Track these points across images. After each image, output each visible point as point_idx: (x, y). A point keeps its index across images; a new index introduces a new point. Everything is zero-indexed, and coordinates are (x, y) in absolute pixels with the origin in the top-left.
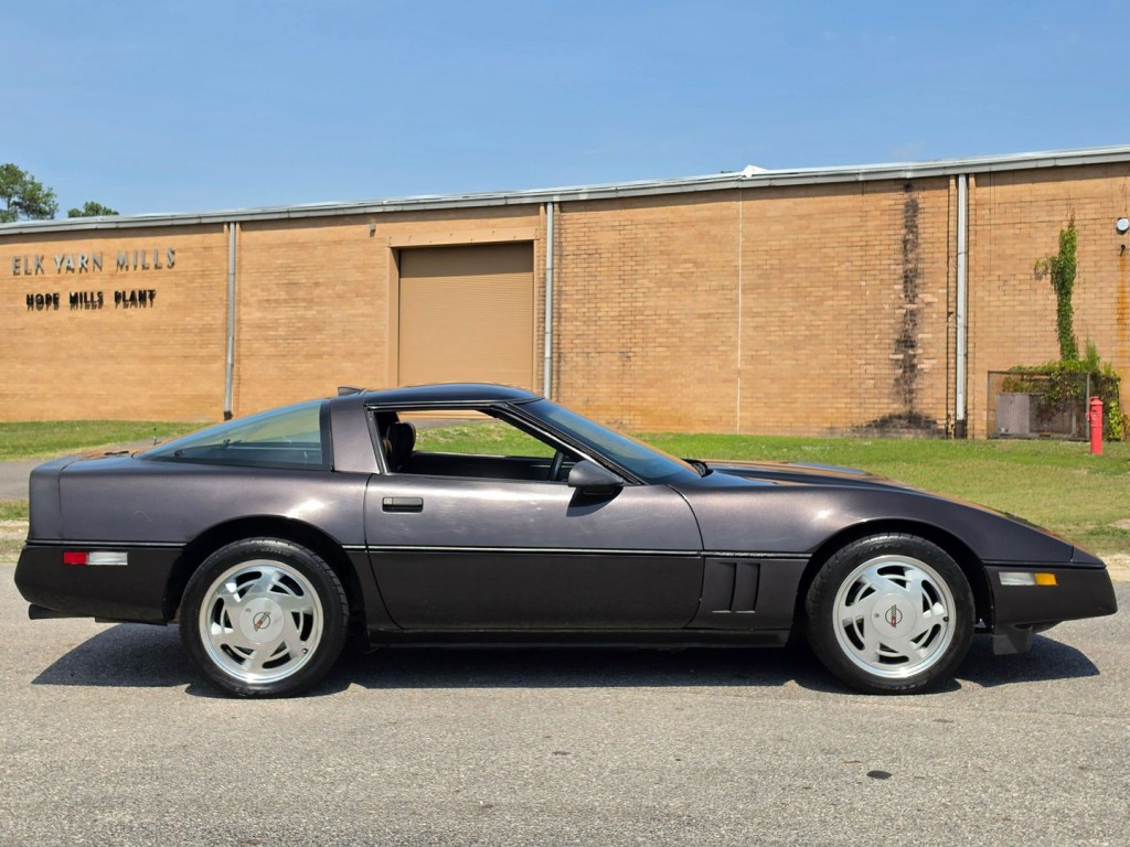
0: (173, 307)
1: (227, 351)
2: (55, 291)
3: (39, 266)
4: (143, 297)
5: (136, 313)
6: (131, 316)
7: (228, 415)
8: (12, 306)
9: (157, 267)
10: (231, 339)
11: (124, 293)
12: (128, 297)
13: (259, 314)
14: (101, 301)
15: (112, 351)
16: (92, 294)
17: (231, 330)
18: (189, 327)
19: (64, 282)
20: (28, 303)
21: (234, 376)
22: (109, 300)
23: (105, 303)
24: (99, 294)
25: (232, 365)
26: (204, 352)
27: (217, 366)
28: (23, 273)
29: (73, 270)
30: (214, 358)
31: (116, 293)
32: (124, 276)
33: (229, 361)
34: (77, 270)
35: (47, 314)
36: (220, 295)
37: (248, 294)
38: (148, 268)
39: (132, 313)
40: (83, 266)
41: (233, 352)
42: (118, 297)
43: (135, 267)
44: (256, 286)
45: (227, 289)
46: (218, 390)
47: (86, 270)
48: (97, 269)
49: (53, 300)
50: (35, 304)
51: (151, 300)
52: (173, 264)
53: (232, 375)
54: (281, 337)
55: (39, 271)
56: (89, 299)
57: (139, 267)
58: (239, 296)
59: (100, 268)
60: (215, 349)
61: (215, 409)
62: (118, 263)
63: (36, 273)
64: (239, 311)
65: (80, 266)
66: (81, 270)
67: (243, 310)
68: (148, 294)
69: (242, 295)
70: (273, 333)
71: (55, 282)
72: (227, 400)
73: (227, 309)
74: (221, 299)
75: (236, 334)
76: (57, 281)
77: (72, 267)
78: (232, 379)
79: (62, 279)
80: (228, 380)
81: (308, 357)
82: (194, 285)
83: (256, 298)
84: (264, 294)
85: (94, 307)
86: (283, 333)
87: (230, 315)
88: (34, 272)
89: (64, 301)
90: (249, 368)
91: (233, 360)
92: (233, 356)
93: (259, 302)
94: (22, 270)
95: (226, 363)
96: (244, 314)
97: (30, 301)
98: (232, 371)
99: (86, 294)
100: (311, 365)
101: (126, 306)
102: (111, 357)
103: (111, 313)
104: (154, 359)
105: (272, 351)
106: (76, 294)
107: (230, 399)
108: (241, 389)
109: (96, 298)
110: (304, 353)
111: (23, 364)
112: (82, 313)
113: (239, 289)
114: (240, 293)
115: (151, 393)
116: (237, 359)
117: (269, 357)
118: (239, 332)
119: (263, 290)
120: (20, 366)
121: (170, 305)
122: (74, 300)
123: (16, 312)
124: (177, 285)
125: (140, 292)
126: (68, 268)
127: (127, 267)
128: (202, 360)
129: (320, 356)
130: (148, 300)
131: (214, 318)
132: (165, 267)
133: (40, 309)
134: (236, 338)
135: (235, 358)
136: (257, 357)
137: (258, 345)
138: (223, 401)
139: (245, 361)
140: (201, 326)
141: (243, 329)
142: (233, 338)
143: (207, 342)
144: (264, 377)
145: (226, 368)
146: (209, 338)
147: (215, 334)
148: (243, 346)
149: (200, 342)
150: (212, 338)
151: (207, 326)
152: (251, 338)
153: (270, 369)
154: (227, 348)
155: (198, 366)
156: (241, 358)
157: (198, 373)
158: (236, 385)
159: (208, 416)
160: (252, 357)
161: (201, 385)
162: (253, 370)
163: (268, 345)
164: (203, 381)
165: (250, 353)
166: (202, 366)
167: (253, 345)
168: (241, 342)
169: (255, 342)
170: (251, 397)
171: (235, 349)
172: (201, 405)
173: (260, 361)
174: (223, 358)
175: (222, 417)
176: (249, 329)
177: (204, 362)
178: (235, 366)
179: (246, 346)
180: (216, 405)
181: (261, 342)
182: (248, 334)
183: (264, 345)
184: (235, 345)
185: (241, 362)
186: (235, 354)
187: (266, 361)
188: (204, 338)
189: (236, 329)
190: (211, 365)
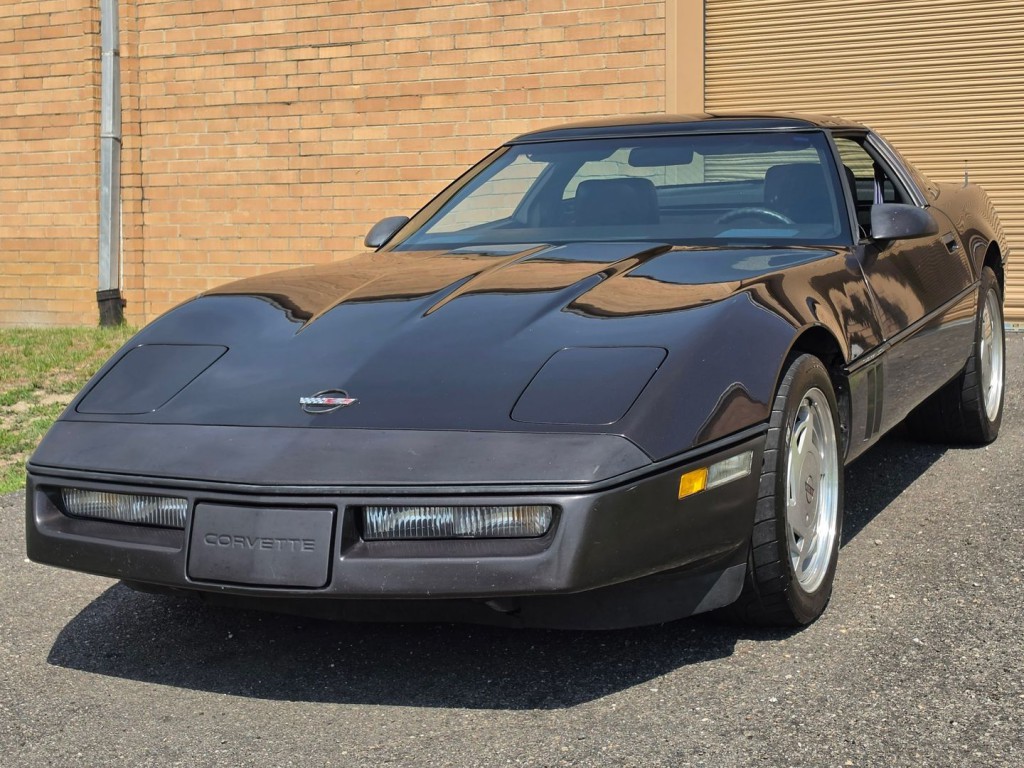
1: (97, 100)
7: (112, 305)
10: (108, 55)
17: (108, 28)
21: (123, 176)
25: (118, 140)
26: (27, 105)
27: (70, 148)
30: (57, 121)
33: (108, 127)
41: (117, 96)
46: (76, 223)
53: (117, 175)
54: (268, 42)
60: (64, 93)
61: (68, 282)
70: (244, 29)
72: (106, 252)
75: (124, 37)
78: (118, 188)
80: (107, 190)
81: (370, 104)
86: (277, 28)
90: (171, 149)
91: (118, 122)
92: (118, 111)
95: (98, 137)
98: (117, 160)
100: (381, 133)
105: (244, 89)
107: (115, 251)
108: (148, 219)
110: (355, 91)
116: (130, 122)
117: (236, 110)
118: (135, 32)
128: (25, 127)
129: (412, 98)
134: (124, 53)
135: (127, 117)
136: (197, 114)
137: (197, 73)
138: (93, 258)
139: (161, 128)
140: (17, 22)
141: (151, 23)
142: (117, 54)
143: (36, 71)
144: (221, 177)
145: (98, 152)
146: (43, 58)
147: (62, 43)
148: (151, 77)
149: (16, 73)
150: (54, 57)
151: (37, 21)
152: (173, 49)
153: (240, 150)
154: (97, 86)
155: (12, 147)
156: (145, 116)
157: (16, 170)
158: (129, 207)
159: (50, 306)
160: (180, 114)
161: (24, 208)
162: (184, 154)
163: (231, 71)
164: (31, 195)
165: (171, 101)
166: (27, 146)
167: (179, 74)
168: (144, 65)
169: (186, 61)
170: (181, 244)
171: (125, 88)
172: (28, 269)
173: (206, 126)
174: (90, 118)
175: (94, 310)
176: (167, 22)
177: (31, 133)
178: (127, 142)
179: (161, 76)
180: (74, 272)
181: (209, 60)
182: (164, 36)
183: (219, 72)
184: (125, 74)
185: (147, 129)
186: (126, 103)
187: (225, 124)
188: (28, 59)
189: (124, 24)
190: (53, 144)
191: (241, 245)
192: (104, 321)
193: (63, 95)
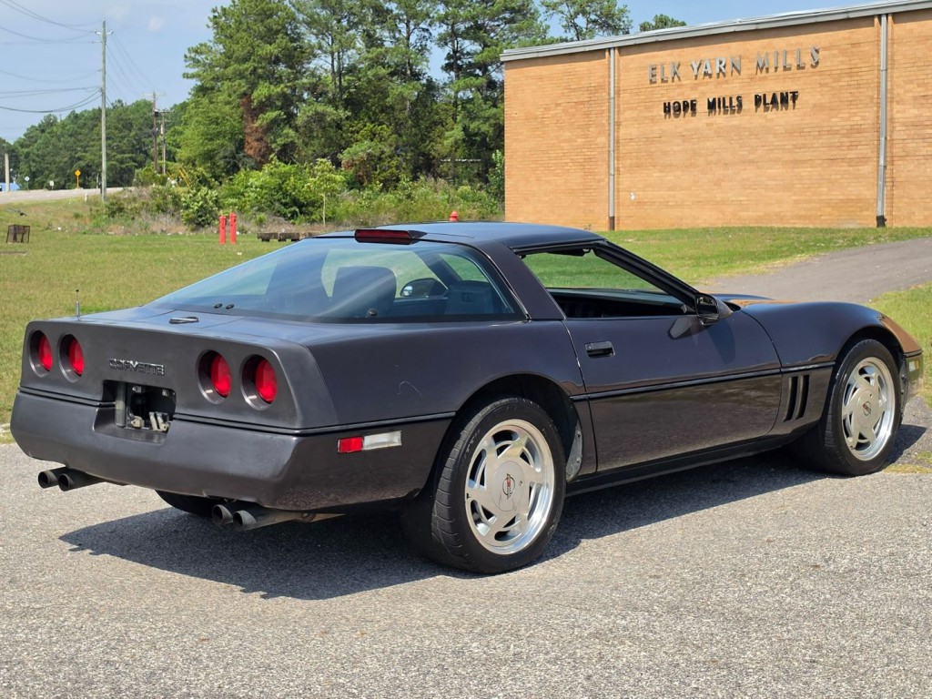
0: (818, 108)
1: (879, 154)
2: (693, 97)
3: (675, 73)
4: (785, 100)
5: (778, 116)
6: (772, 120)
7: (881, 221)
8: (650, 114)
9: (799, 67)
10: (883, 139)
11: (765, 95)
12: (769, 100)
13: (915, 112)
14: (740, 105)
15: (751, 157)
16: (731, 99)
17: (883, 130)
18: (836, 128)
19: (701, 88)
20: (665, 111)
21: (886, 178)
22: (749, 104)
23: (744, 107)
24: (739, 98)
25: (885, 167)
26: (852, 154)
27: (867, 169)
28: (659, 81)
29: (710, 76)
30: (863, 160)
31: (756, 96)
32: (765, 78)
33: (882, 162)
34: (715, 76)
35: (684, 122)
36: (870, 93)
37: (901, 91)
38: (790, 69)
39: (774, 116)
40: (721, 70)
41: (885, 152)
42: (758, 100)
43: (776, 68)
44: (912, 82)
45: (879, 87)
46: (869, 193)
47: (724, 75)
48: (735, 73)
49: (690, 106)
50: (672, 111)
51: (794, 102)
52: (817, 63)
53: (885, 178)
55: (676, 78)
56: (727, 104)
57: (781, 69)
58: (892, 93)
59: (739, 72)
60: (866, 151)
61: (865, 213)
62: (758, 65)
63: (673, 81)
64: (892, 110)
65: (718, 71)
66: (718, 74)
67: (896, 107)
68: (790, 95)
69: (895, 91)
71: (692, 89)
72: (880, 203)
73: (879, 107)
74: (872, 98)
75: (888, 133)
76: (694, 88)
77: (710, 72)
78: (885, 182)
79: (699, 85)
80: (881, 183)
82: (840, 84)
83: (911, 94)
84: (920, 89)
85: (733, 112)
87: (882, 113)
88: (670, 80)
89: (702, 107)
90: (904, 169)
91: (885, 161)
92: (885, 157)
93: (915, 98)
94: (658, 78)
95: (878, 165)
96: (898, 112)
97: (667, 109)
98: (884, 173)
99: (724, 99)
101: (766, 109)
102: (752, 162)
103: (751, 117)
104: (796, 163)
106: (714, 99)
107: (883, 203)
108: (895, 192)
109: (735, 103)
111: (660, 171)
112: (720, 119)
113: (892, 86)
114: (892, 89)
115: (795, 198)
116: (890, 160)
117: (927, 157)
118: (892, 132)
119: (919, 86)
120: (658, 174)
121: (815, 106)
122: (712, 106)
123: (653, 119)
124: (821, 85)
125: (782, 94)
126: (706, 74)
127: (767, 69)
128: (850, 162)
130: (790, 102)
131: (863, 118)
132: (808, 66)
133: (677, 116)
134: (888, 138)
135: (888, 159)
136: (913, 158)
137: (914, 145)
138: (875, 205)
139: (900, 162)
140: (849, 127)
141: (898, 128)
142: (886, 138)
143: (855, 143)
144: (921, 178)
145: (878, 170)
146: (858, 139)
147: (865, 134)
148: (897, 146)
149: (848, 144)
150: (862, 139)
151: (856, 127)
152: (905, 137)
153: (928, 170)
154: (879, 149)
155: (846, 168)
156: (895, 159)
157: (846, 176)
158: (889, 188)
159: (858, 221)
160: (907, 158)
161: (849, 189)
162: (908, 171)
163: (925, 144)
164: (852, 184)
165: (904, 154)
166: (851, 168)
167: (908, 145)
168: (895, 142)
169: (910, 141)
170: (907, 200)
171: (888, 150)
172: (850, 209)
173: (916, 162)
174: (875, 159)
175: (875, 222)
176: (904, 128)
177: (852, 164)
178: (888, 167)
179: (901, 145)
180: (867, 210)
181: (917, 141)
182: (902, 133)
183: (922, 144)
184: (888, 145)
185: (895, 163)
186: (888, 154)
187: (923, 161)
188: (853, 139)
189: (889, 128)
190: (861, 168)
191: (927, 200)
192: (878, 226)
193: (865, 152)
